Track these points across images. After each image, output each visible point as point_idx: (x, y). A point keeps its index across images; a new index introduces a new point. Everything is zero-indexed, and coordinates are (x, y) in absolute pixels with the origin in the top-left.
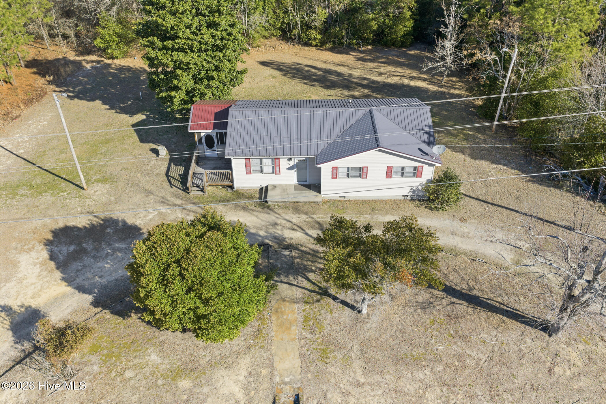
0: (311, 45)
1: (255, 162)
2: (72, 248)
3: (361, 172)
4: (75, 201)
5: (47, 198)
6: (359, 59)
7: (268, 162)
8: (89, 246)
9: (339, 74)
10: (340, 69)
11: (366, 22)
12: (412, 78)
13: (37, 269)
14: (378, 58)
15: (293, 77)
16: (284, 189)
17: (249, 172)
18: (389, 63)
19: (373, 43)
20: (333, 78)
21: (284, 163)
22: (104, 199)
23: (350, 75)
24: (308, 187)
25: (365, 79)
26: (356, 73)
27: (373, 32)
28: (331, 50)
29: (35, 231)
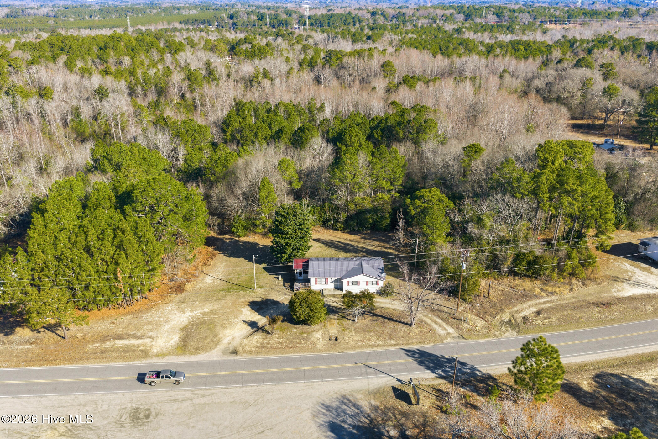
0: (338, 230)
1: (319, 280)
2: (258, 307)
3: (357, 283)
4: (253, 294)
5: (242, 293)
6: (362, 238)
7: (323, 280)
8: (263, 306)
9: (352, 246)
10: (353, 243)
11: (367, 219)
12: (387, 248)
13: (249, 312)
14: (373, 237)
15: (330, 247)
16: (329, 290)
17: (316, 284)
18: (377, 240)
19: (371, 229)
20: (349, 247)
21: (330, 280)
22: (263, 293)
23: (358, 246)
24: (338, 289)
25: (364, 248)
26: (360, 245)
27: (371, 224)
28: (350, 233)
29: (243, 302)
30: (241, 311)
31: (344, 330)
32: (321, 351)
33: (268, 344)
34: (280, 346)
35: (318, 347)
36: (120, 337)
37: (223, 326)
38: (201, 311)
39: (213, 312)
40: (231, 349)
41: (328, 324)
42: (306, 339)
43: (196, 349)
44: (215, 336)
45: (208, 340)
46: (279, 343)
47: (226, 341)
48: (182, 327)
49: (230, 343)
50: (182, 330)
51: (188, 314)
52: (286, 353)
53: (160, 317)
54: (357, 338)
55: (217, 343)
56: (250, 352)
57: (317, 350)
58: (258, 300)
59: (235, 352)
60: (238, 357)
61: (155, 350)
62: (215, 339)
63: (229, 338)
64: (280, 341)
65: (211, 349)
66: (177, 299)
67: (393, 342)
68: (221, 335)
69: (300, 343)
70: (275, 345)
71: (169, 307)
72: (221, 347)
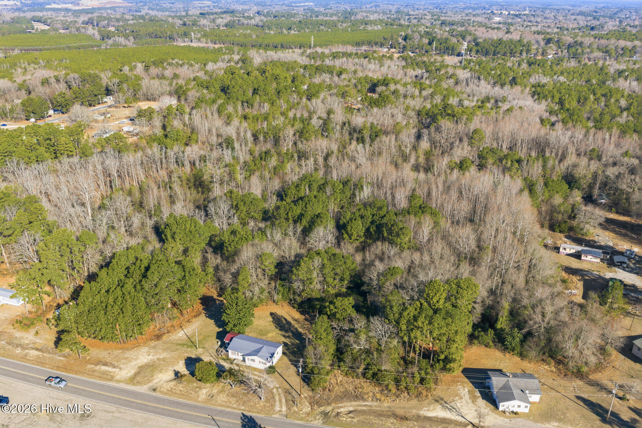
1: (234, 352)
2: (190, 362)
4: (194, 351)
5: (190, 349)
8: (193, 362)
13: (182, 365)
16: (239, 360)
17: (232, 354)
22: (201, 353)
24: (244, 361)
29: (184, 357)
30: (179, 362)
31: (221, 392)
32: (199, 402)
33: (174, 389)
34: (179, 392)
35: (200, 399)
36: (105, 364)
37: (161, 371)
38: (158, 357)
39: (164, 360)
40: (155, 387)
41: (216, 386)
42: (196, 392)
43: (137, 382)
44: (152, 376)
45: (147, 378)
46: (181, 391)
47: (155, 381)
48: (140, 365)
49: (156, 383)
50: (139, 367)
51: (151, 357)
52: (180, 398)
53: (135, 356)
54: (224, 400)
55: (150, 381)
56: (162, 392)
57: (196, 401)
58: (193, 356)
59: (154, 390)
60: (154, 394)
61: (118, 377)
62: (150, 379)
63: (158, 380)
64: (182, 389)
65: (145, 384)
66: (153, 345)
67: (243, 408)
68: (155, 377)
69: (191, 394)
70: (178, 392)
71: (145, 350)
72: (151, 384)
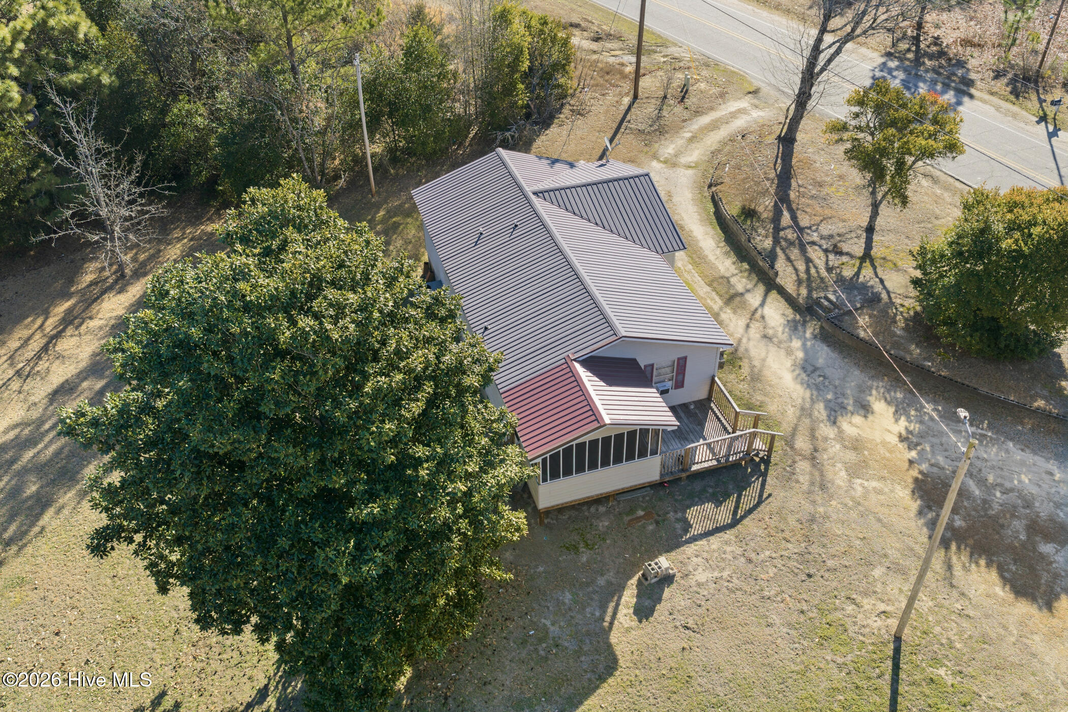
8: (1017, 528)
